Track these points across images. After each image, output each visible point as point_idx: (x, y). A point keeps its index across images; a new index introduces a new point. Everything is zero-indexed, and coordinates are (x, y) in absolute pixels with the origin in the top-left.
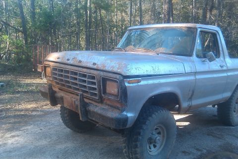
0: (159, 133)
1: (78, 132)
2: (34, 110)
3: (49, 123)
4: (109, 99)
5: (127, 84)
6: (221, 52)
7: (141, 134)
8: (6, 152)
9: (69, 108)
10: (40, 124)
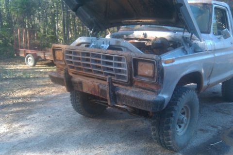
0: (183, 113)
1: (90, 117)
2: (32, 97)
3: (55, 109)
4: (142, 82)
5: (164, 65)
7: (173, 116)
8: (21, 143)
9: (90, 93)
10: (46, 111)
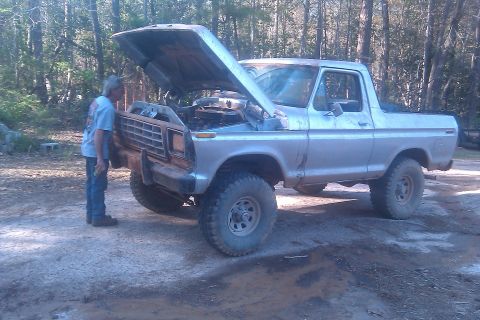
4: (176, 157)
5: (194, 138)
6: (365, 104)
